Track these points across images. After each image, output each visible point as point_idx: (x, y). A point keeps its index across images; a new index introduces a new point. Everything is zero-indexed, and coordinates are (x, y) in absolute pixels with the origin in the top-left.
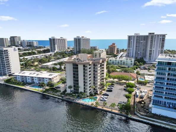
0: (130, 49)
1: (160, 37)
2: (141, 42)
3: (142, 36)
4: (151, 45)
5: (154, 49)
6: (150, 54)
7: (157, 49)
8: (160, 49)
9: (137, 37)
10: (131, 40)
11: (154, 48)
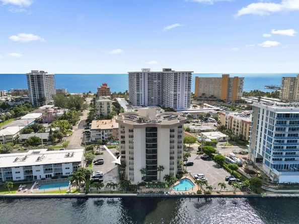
0: (141, 93)
1: (185, 76)
2: (155, 81)
3: (155, 73)
4: (175, 87)
5: (180, 93)
6: (175, 100)
7: (182, 92)
8: (187, 92)
9: (149, 74)
10: (140, 79)
11: (179, 91)
